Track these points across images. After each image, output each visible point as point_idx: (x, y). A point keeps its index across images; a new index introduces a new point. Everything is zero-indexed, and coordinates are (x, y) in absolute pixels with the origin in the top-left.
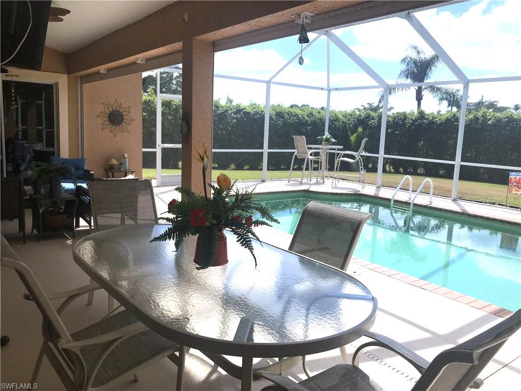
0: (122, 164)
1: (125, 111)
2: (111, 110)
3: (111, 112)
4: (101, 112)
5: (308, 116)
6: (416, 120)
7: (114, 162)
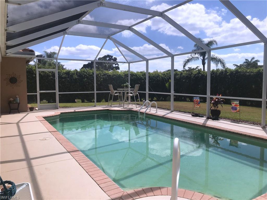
0: (15, 100)
1: (18, 77)
2: (11, 77)
3: (11, 78)
4: (6, 78)
5: (142, 75)
6: (196, 75)
7: (12, 99)
